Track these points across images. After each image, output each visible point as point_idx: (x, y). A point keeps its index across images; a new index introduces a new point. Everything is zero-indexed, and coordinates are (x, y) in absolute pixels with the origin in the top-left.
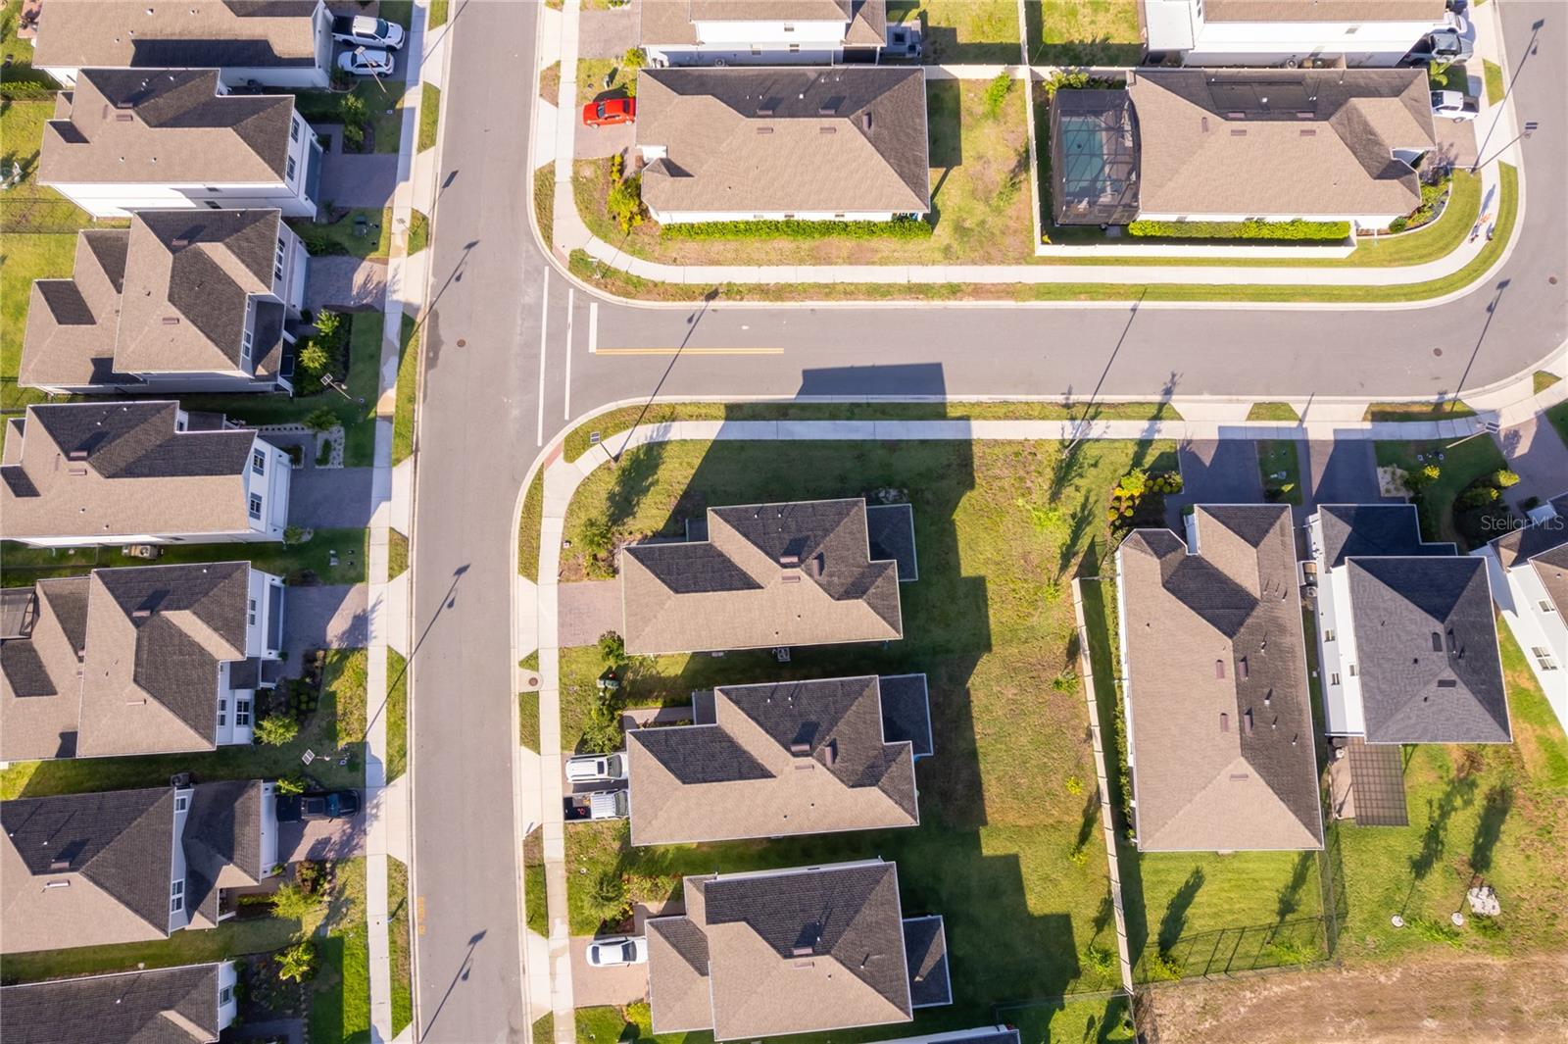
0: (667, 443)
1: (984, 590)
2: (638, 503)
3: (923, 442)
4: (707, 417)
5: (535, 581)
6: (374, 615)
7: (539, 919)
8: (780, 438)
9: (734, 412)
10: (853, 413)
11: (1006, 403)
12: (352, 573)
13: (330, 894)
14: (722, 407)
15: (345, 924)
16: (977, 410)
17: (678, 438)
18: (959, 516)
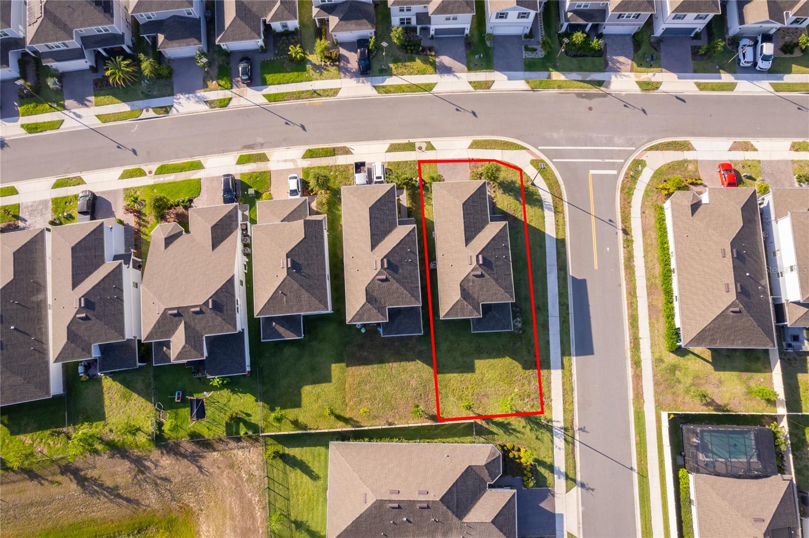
0: (543, 209)
1: (468, 372)
2: (510, 195)
3: (548, 342)
4: (557, 229)
5: (470, 148)
6: (452, 76)
7: (310, 154)
8: (547, 267)
9: (561, 244)
10: (563, 305)
11: (572, 390)
12: (472, 65)
13: (325, 65)
14: (563, 237)
15: (312, 72)
16: (568, 374)
17: (545, 215)
18: (507, 360)
